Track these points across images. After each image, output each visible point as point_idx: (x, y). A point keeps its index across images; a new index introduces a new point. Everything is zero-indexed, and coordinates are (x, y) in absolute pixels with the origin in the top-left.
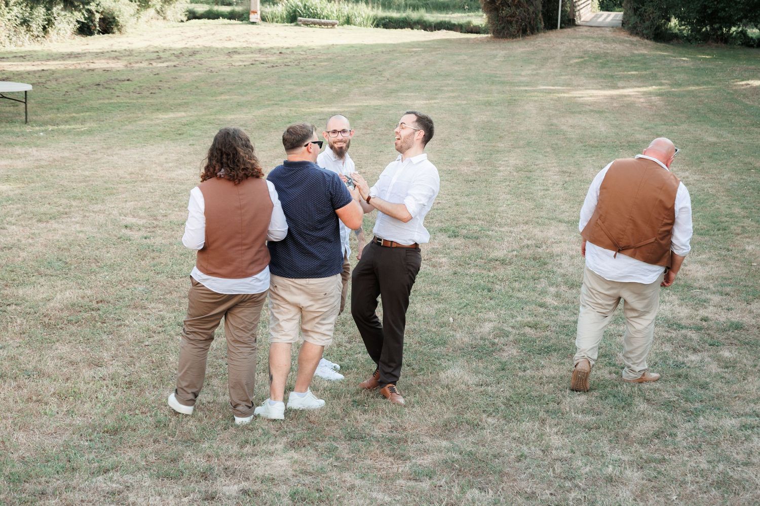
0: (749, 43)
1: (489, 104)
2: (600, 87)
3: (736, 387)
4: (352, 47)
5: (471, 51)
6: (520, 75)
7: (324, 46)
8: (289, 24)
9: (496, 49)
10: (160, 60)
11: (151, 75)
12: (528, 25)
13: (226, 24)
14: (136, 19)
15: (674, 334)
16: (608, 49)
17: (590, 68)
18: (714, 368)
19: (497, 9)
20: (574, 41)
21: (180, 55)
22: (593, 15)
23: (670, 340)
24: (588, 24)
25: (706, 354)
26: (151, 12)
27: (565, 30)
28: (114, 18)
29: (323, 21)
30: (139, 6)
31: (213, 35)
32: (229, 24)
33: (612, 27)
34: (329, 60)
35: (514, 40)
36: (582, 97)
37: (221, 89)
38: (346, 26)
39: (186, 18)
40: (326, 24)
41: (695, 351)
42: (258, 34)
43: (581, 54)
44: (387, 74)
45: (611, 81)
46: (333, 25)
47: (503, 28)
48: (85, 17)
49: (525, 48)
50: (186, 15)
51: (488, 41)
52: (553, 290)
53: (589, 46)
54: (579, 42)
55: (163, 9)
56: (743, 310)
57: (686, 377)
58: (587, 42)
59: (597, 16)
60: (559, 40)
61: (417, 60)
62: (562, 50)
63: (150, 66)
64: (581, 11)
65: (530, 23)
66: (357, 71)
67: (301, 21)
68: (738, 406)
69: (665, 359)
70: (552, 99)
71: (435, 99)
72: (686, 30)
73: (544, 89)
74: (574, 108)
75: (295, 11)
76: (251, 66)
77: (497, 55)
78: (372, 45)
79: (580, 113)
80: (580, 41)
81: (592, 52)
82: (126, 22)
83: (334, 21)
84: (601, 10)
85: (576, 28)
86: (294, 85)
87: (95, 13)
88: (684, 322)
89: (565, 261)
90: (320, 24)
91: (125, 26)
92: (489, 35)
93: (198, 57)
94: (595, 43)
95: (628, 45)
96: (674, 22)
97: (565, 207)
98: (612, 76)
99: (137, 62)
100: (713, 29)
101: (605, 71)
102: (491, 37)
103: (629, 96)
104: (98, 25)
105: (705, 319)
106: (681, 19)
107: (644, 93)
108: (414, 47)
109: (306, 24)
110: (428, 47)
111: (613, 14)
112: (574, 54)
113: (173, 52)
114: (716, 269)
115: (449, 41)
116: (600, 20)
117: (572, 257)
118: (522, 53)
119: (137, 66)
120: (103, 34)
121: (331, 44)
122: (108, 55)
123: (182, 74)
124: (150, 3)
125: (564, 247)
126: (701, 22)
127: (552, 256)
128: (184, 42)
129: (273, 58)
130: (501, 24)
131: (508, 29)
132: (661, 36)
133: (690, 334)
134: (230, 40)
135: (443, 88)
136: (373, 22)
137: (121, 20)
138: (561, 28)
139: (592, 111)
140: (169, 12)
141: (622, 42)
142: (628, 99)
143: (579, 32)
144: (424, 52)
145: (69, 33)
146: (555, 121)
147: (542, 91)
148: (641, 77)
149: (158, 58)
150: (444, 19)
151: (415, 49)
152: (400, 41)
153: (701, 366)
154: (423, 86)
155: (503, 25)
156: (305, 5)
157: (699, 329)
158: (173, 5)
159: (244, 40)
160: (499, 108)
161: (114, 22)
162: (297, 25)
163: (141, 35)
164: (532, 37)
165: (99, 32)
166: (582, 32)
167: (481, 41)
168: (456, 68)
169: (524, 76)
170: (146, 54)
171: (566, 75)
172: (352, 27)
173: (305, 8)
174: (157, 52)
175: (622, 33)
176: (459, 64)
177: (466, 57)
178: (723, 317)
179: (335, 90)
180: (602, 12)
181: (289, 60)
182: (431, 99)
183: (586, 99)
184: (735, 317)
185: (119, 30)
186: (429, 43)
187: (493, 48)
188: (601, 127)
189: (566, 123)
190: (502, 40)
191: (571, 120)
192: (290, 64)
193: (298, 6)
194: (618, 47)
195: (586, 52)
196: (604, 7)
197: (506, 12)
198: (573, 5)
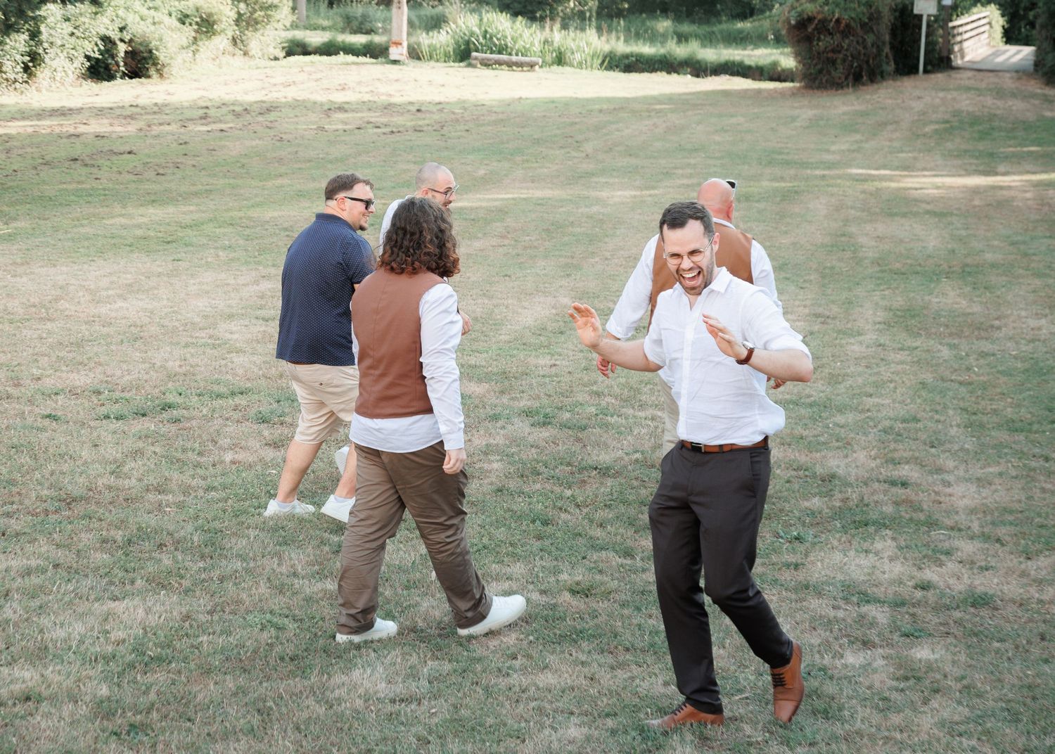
2: (963, 173)
4: (553, 102)
5: (756, 111)
6: (828, 151)
7: (503, 101)
8: (457, 64)
9: (801, 108)
10: (204, 121)
11: (175, 145)
12: (865, 66)
13: (348, 64)
14: (191, 54)
16: (998, 108)
17: (958, 140)
20: (941, 94)
21: (242, 112)
22: (990, 51)
24: (975, 66)
26: (221, 42)
27: (932, 76)
28: (150, 51)
29: (514, 58)
30: (196, 31)
31: (317, 80)
32: (354, 63)
33: (1017, 71)
34: (496, 123)
35: (840, 92)
36: (921, 189)
37: (283, 169)
38: (555, 67)
39: (284, 54)
40: (520, 65)
42: (397, 80)
43: (947, 117)
45: (988, 162)
46: (532, 66)
47: (820, 71)
48: (99, 50)
49: (853, 105)
50: (283, 48)
51: (794, 94)
53: (966, 103)
54: (949, 97)
55: (244, 38)
58: (964, 96)
59: (996, 54)
60: (917, 93)
61: (654, 124)
62: (916, 110)
63: (183, 130)
64: (965, 44)
65: (867, 62)
66: (537, 142)
67: (476, 58)
70: (863, 192)
71: (653, 188)
73: (857, 174)
74: (898, 207)
75: (468, 43)
76: (357, 131)
77: (798, 117)
78: (588, 100)
79: (904, 215)
81: (968, 113)
82: (171, 58)
83: (534, 59)
84: (1006, 43)
85: (954, 74)
86: (415, 163)
87: (118, 42)
90: (510, 65)
91: (168, 64)
92: (797, 85)
93: (272, 116)
94: (978, 99)
95: (1037, 102)
98: (991, 155)
99: (161, 124)
101: (981, 146)
102: (799, 89)
103: (1010, 188)
104: (122, 64)
107: (1038, 184)
108: (660, 103)
109: (486, 64)
112: (934, 116)
113: (232, 108)
115: (726, 93)
116: (1000, 59)
118: (844, 114)
119: (156, 130)
120: (131, 78)
121: (517, 96)
122: (118, 112)
123: (227, 143)
124: (215, 27)
128: (264, 92)
129: (399, 120)
130: (816, 64)
131: (829, 73)
134: (343, 89)
135: (676, 171)
136: (603, 62)
137: (161, 56)
138: (926, 71)
139: (928, 212)
140: (254, 42)
141: (1026, 97)
142: (1005, 192)
143: (956, 79)
144: (672, 111)
145: (72, 77)
146: (853, 229)
147: (851, 178)
149: (201, 118)
150: (732, 58)
151: (658, 107)
152: (641, 93)
154: (643, 167)
155: (819, 67)
156: (486, 32)
158: (261, 31)
159: (367, 89)
160: (762, 205)
161: (151, 57)
162: (470, 65)
163: (195, 80)
164: (871, 88)
165: (124, 75)
166: (961, 79)
167: (782, 94)
168: (717, 138)
169: (834, 153)
170: (185, 111)
171: (910, 152)
172: (567, 69)
173: (485, 37)
174: (207, 108)
175: (1033, 82)
176: (726, 131)
177: (741, 119)
179: (481, 172)
180: (1008, 47)
181: (427, 122)
182: (647, 188)
183: (926, 191)
185: (158, 71)
186: (689, 97)
187: (796, 105)
188: (931, 241)
190: (818, 93)
191: (881, 228)
192: (425, 128)
193: (472, 34)
194: (1017, 106)
195: (956, 113)
196: (1011, 36)
197: (824, 43)
198: (949, 34)
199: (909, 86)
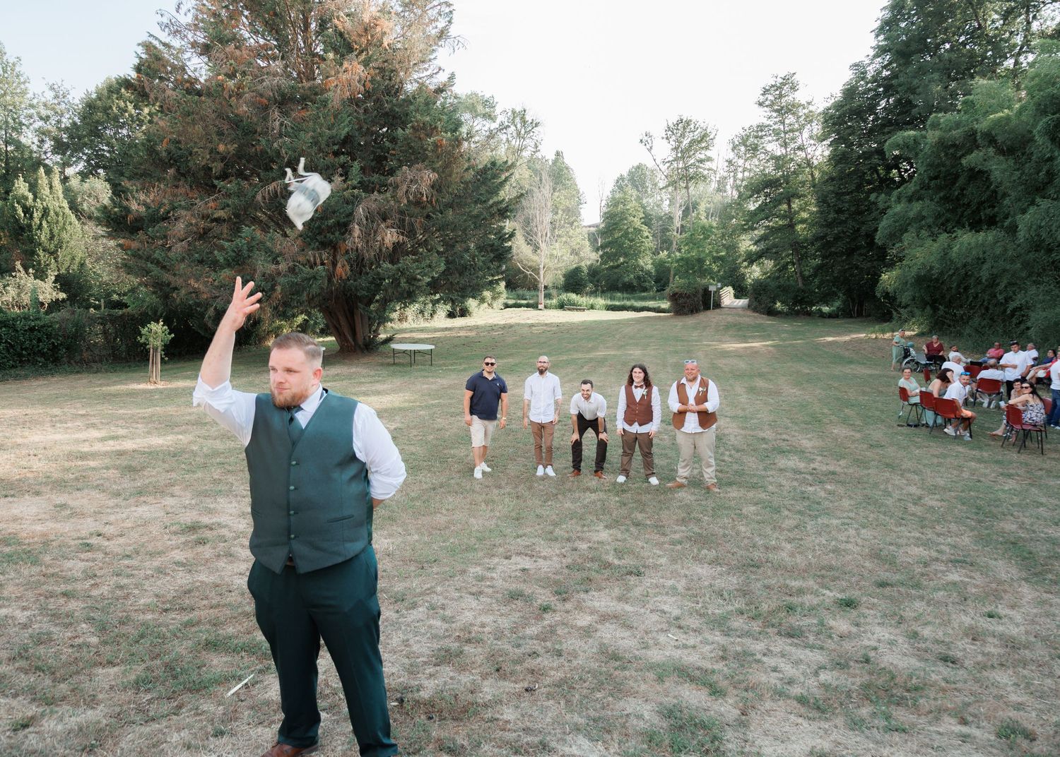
0: (822, 315)
1: (676, 352)
2: (738, 342)
3: (836, 504)
4: (596, 322)
5: (662, 323)
6: (692, 336)
7: (580, 321)
8: (559, 310)
9: (677, 322)
10: (494, 331)
11: (491, 339)
13: (525, 311)
14: (478, 309)
15: (798, 476)
16: (741, 320)
17: (732, 332)
18: (823, 494)
19: (676, 300)
20: (721, 316)
22: (731, 302)
23: (796, 479)
24: (729, 307)
25: (817, 487)
26: (485, 305)
27: (716, 310)
28: (467, 309)
31: (519, 316)
32: (527, 310)
33: (743, 308)
35: (687, 316)
36: (729, 348)
38: (592, 310)
39: (504, 308)
41: (811, 485)
42: (543, 315)
43: (726, 324)
44: (617, 336)
45: (744, 339)
47: (680, 310)
48: (451, 308)
49: (693, 321)
50: (503, 306)
51: (671, 317)
52: (727, 453)
53: (730, 319)
55: (492, 303)
56: (835, 465)
57: (808, 498)
58: (728, 317)
59: (733, 302)
60: (712, 316)
61: (633, 329)
62: (714, 322)
63: (489, 334)
64: (725, 300)
65: (695, 307)
66: (600, 335)
67: (566, 308)
68: (838, 513)
69: (795, 489)
70: (711, 350)
72: (785, 309)
74: (725, 354)
75: (563, 303)
76: (543, 333)
77: (677, 325)
78: (607, 321)
79: (728, 357)
80: (724, 317)
81: (732, 322)
82: (473, 311)
83: (584, 307)
84: (736, 299)
85: (723, 309)
87: (457, 306)
88: (803, 470)
89: (732, 438)
91: (472, 313)
92: (672, 314)
93: (513, 329)
94: (733, 317)
95: (753, 318)
96: (778, 304)
97: (728, 409)
98: (744, 336)
99: (482, 332)
100: (801, 308)
101: (740, 333)
103: (756, 347)
104: (458, 312)
105: (814, 469)
106: (783, 302)
107: (765, 346)
108: (631, 321)
109: (570, 310)
110: (638, 321)
111: (742, 300)
112: (721, 324)
114: (817, 443)
115: (649, 317)
116: (735, 304)
117: (736, 436)
118: (692, 323)
119: (482, 334)
120: (461, 317)
122: (465, 328)
125: (730, 430)
126: (795, 304)
127: (724, 435)
128: (504, 321)
129: (554, 329)
131: (683, 310)
132: (771, 312)
133: (807, 476)
134: (529, 319)
136: (606, 308)
137: (470, 310)
138: (714, 309)
139: (734, 355)
141: (749, 316)
142: (755, 349)
144: (636, 324)
146: (715, 362)
147: (706, 345)
148: (760, 336)
149: (492, 330)
150: (645, 305)
152: (622, 318)
153: (815, 493)
155: (680, 308)
156: (568, 299)
157: (812, 474)
158: (497, 301)
159: (536, 319)
161: (467, 311)
162: (564, 310)
163: (480, 317)
164: (697, 315)
165: (459, 316)
166: (725, 311)
167: (668, 317)
169: (694, 336)
171: (718, 336)
173: (568, 301)
174: (492, 326)
175: (748, 311)
178: (824, 468)
180: (738, 300)
181: (562, 330)
183: (731, 349)
184: (831, 468)
188: (742, 365)
189: (721, 363)
190: (680, 317)
191: (724, 361)
192: (563, 332)
193: (564, 300)
194: (747, 319)
195: (728, 322)
196: (736, 297)
197: (681, 301)
198: (720, 296)
199: (709, 313)
